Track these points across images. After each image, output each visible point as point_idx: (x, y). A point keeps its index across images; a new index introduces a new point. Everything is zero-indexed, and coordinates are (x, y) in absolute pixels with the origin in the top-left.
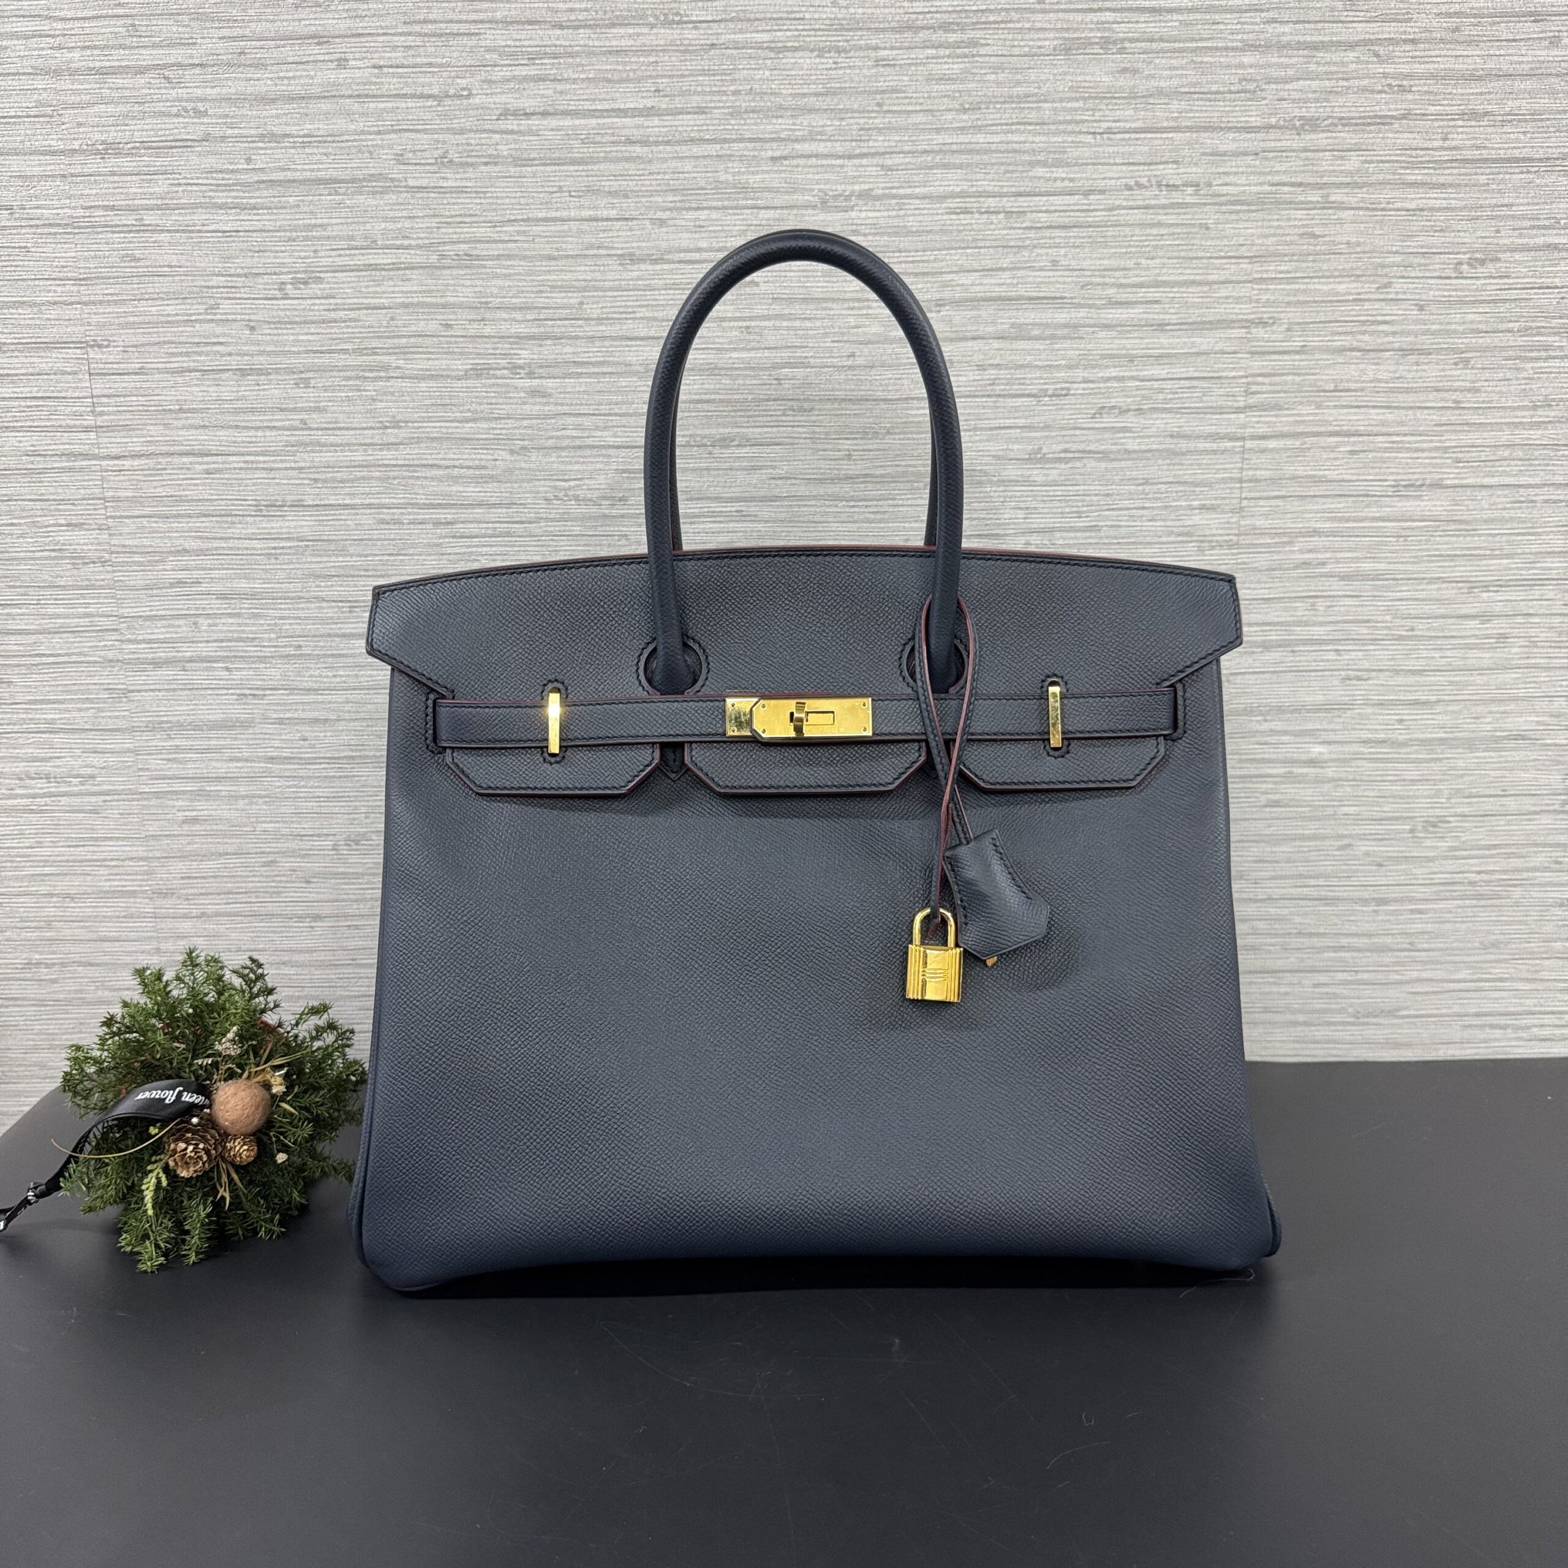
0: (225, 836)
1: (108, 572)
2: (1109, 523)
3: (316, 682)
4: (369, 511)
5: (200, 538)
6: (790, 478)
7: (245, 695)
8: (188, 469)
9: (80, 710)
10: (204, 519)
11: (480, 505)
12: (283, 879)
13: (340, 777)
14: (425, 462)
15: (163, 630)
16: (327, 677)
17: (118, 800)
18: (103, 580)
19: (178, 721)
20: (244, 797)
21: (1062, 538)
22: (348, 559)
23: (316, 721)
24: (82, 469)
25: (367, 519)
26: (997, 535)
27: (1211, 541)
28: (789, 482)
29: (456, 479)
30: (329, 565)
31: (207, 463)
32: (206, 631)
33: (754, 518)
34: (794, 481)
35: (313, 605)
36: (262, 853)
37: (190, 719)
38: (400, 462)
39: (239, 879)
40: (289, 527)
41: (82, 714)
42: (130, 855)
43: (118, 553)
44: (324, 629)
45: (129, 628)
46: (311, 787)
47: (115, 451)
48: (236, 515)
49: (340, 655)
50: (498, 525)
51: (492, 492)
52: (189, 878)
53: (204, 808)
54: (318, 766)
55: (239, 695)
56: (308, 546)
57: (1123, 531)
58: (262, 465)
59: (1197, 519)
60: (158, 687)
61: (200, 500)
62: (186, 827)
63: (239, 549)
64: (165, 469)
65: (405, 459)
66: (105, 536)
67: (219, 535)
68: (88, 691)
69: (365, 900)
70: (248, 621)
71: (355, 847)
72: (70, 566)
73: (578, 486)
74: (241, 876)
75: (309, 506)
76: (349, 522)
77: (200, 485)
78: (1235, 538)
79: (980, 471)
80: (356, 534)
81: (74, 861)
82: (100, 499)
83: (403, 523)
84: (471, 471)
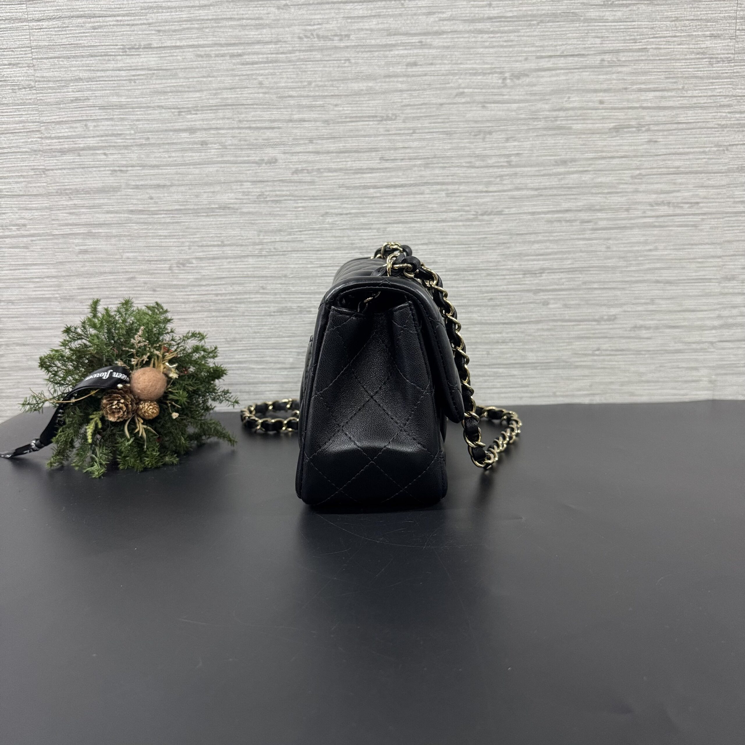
0: (104, 261)
1: (33, 94)
2: (654, 46)
3: (158, 161)
4: (191, 50)
5: (90, 70)
6: (453, 20)
7: (115, 171)
8: (82, 26)
9: (17, 183)
10: (92, 59)
11: (259, 42)
12: (139, 288)
13: (173, 223)
14: (225, 16)
15: (67, 130)
16: (165, 158)
17: (40, 240)
18: (30, 99)
19: (76, 189)
20: (115, 236)
21: (624, 56)
22: (178, 81)
23: (158, 186)
24: (17, 29)
25: (189, 54)
26: (583, 55)
27: (717, 58)
28: (452, 22)
29: (243, 27)
30: (166, 85)
31: (94, 22)
32: (93, 130)
33: (430, 47)
34: (454, 22)
35: (157, 112)
36: (127, 272)
37: (82, 187)
38: (210, 17)
39: (113, 289)
40: (143, 62)
41: (18, 185)
42: (47, 274)
43: (39, 81)
44: (164, 127)
45: (46, 129)
46: (156, 229)
47: (37, 16)
48: (111, 55)
49: (173, 143)
50: (269, 56)
51: (266, 34)
52: (83, 288)
53: (91, 244)
54: (160, 216)
55: (112, 171)
56: (154, 74)
57: (663, 51)
58: (126, 23)
59: (708, 43)
60: (64, 166)
61: (89, 46)
62: (81, 256)
63: (112, 77)
64: (68, 27)
65: (213, 15)
66: (31, 71)
67: (100, 68)
68: (21, 171)
69: (189, 302)
70: (118, 123)
71: (182, 268)
72: (10, 91)
73: (319, 29)
74: (114, 287)
75: (154, 48)
76: (179, 58)
77: (89, 36)
78: (732, 56)
79: (572, 13)
80: (183, 65)
81: (14, 279)
82: (28, 47)
83: (211, 57)
84: (253, 22)
